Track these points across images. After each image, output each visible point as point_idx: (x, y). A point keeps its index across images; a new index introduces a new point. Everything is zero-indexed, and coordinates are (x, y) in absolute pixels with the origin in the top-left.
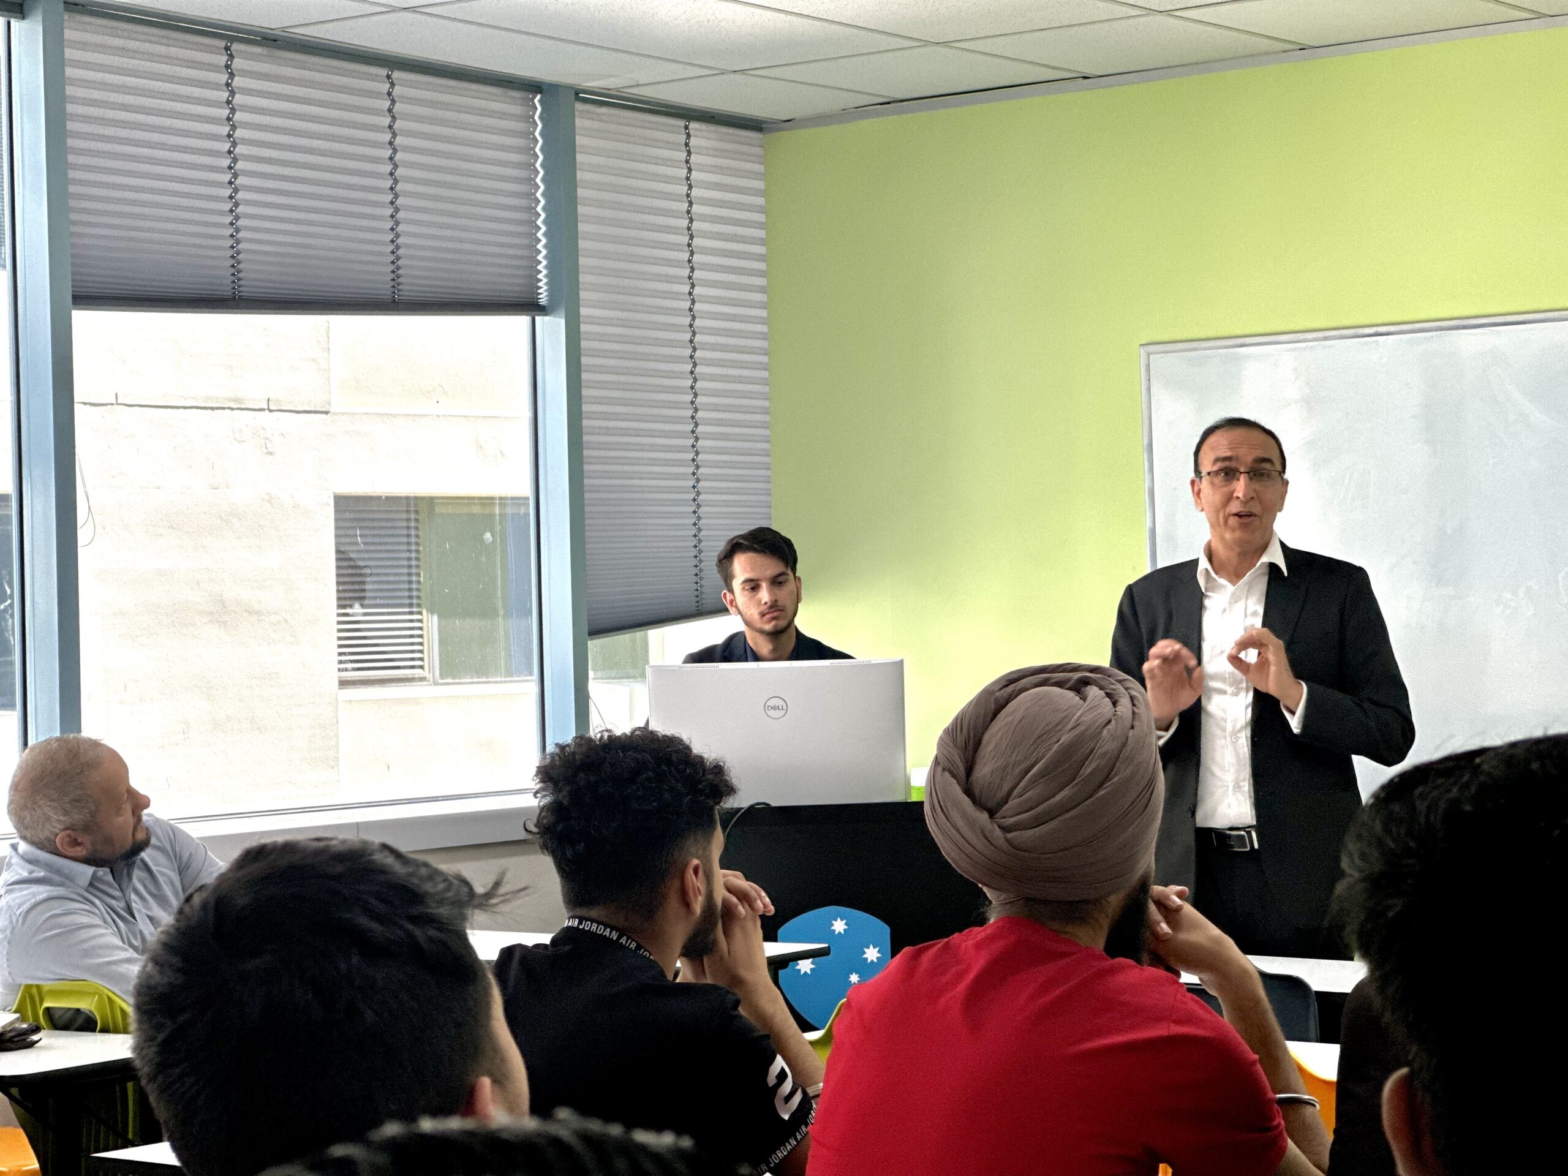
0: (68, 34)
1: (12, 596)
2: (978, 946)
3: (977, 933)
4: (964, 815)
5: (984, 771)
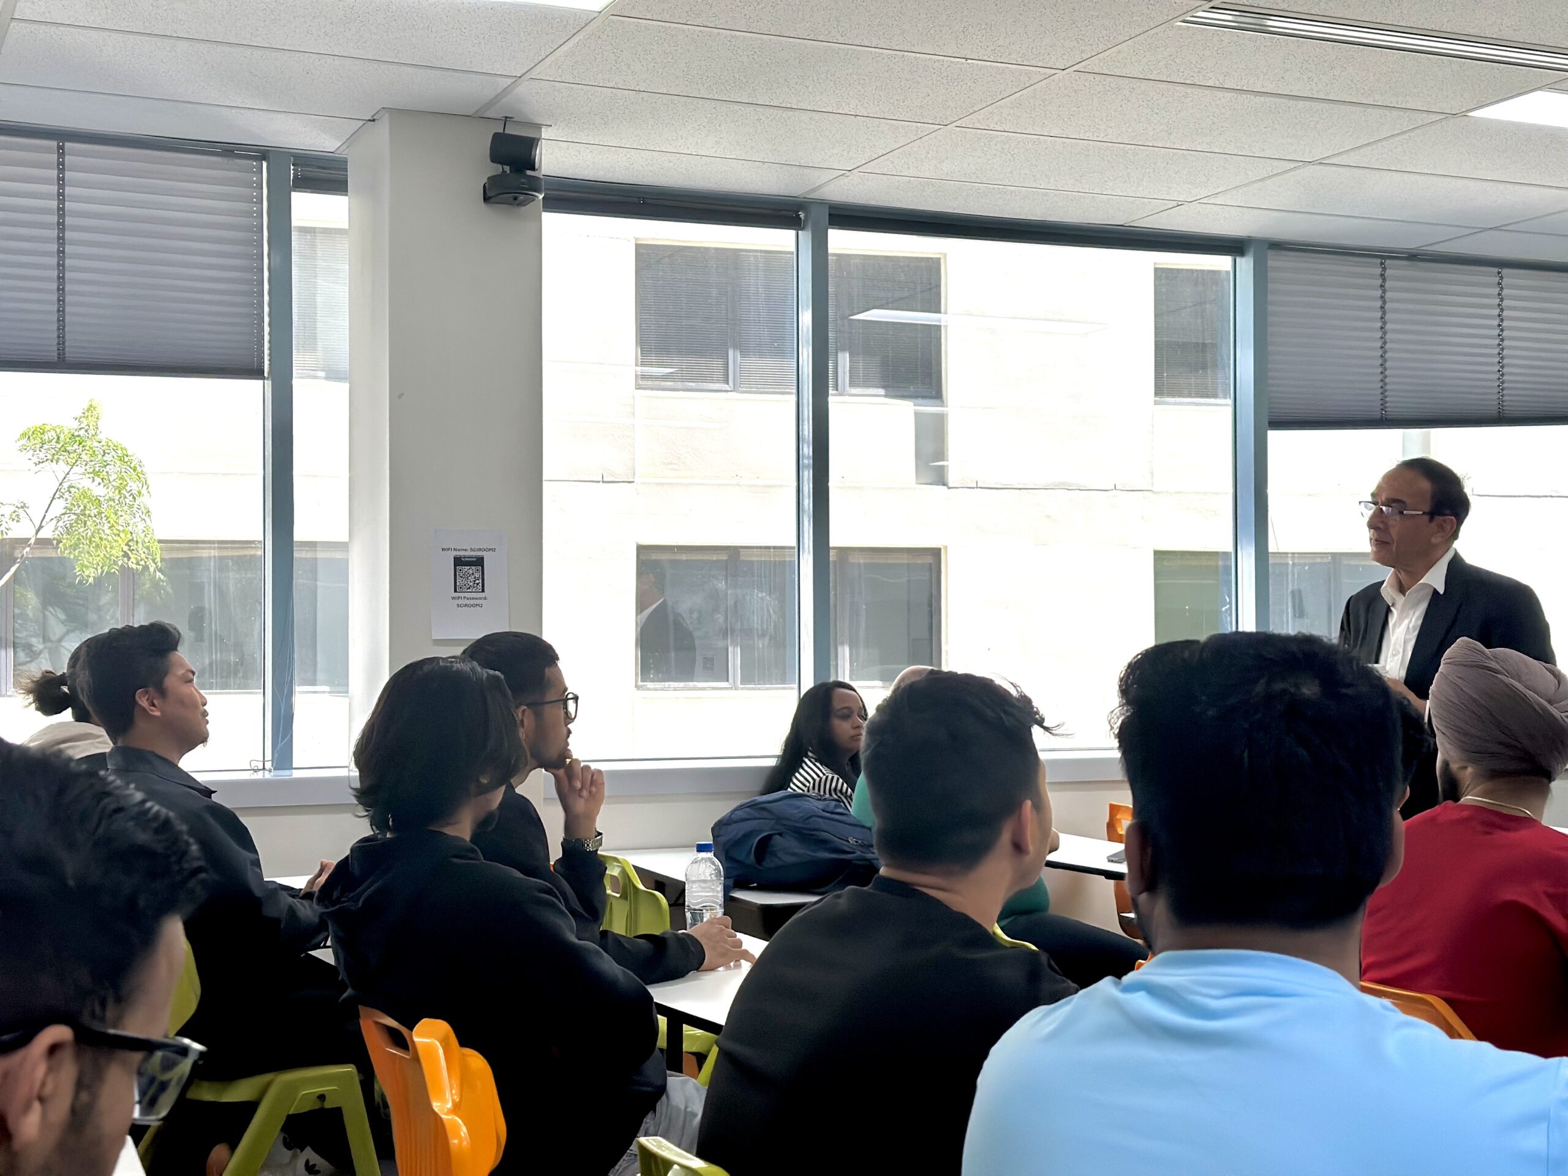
0: (1270, 263)
1: (1230, 603)
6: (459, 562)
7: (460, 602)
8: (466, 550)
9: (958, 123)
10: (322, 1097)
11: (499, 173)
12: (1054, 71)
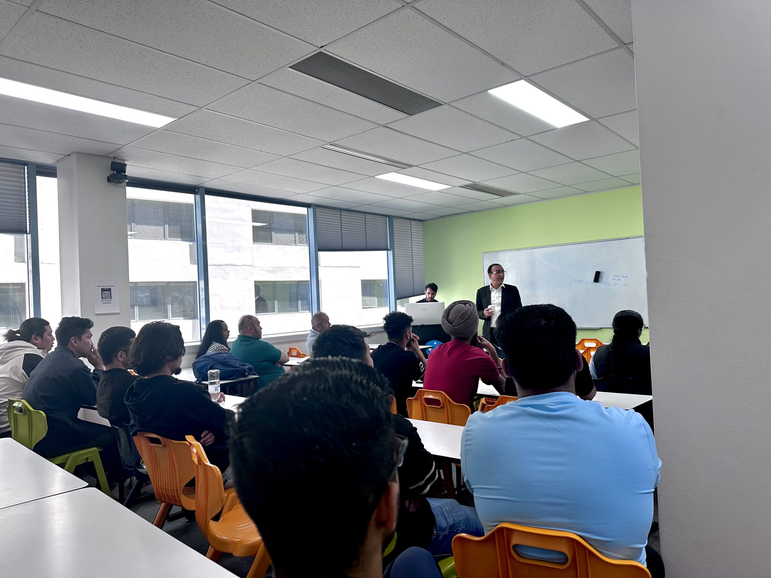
0: (317, 210)
2: (450, 344)
3: (450, 342)
4: (447, 325)
5: (450, 317)
6: (103, 290)
7: (103, 302)
8: (105, 286)
9: (250, 169)
10: (87, 459)
11: (112, 174)
12: (283, 157)
